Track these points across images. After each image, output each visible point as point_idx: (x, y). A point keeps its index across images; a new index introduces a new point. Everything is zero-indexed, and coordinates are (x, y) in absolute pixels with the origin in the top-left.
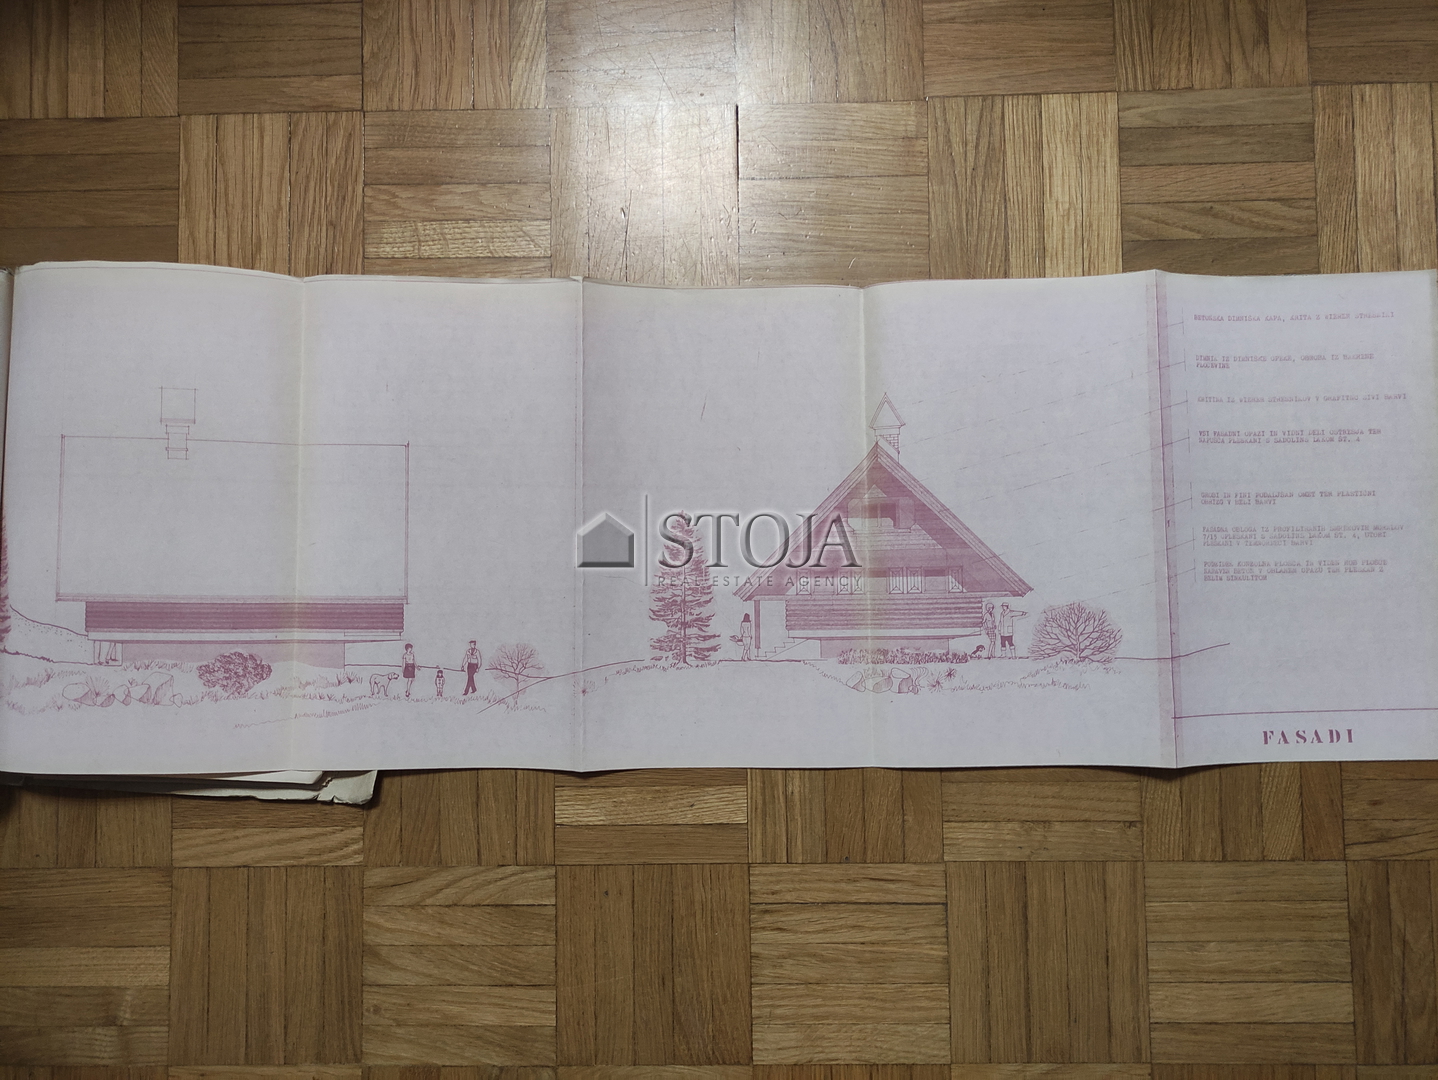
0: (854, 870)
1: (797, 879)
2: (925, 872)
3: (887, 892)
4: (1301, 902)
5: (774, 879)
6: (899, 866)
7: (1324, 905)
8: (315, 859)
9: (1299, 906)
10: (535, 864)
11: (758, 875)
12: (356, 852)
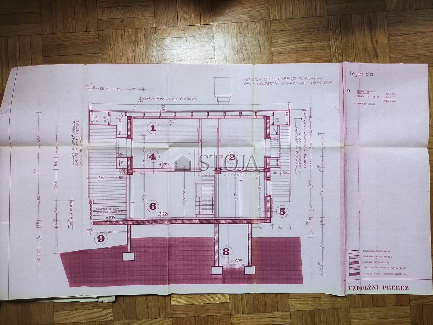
0: (263, 315)
1: (245, 318)
2: (284, 314)
3: (273, 321)
4: (397, 318)
5: (239, 319)
6: (277, 313)
7: (404, 319)
8: (98, 319)
9: (397, 320)
10: (165, 317)
11: (233, 318)
12: (110, 316)
